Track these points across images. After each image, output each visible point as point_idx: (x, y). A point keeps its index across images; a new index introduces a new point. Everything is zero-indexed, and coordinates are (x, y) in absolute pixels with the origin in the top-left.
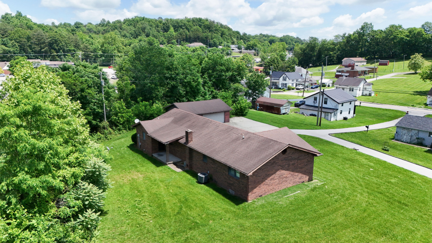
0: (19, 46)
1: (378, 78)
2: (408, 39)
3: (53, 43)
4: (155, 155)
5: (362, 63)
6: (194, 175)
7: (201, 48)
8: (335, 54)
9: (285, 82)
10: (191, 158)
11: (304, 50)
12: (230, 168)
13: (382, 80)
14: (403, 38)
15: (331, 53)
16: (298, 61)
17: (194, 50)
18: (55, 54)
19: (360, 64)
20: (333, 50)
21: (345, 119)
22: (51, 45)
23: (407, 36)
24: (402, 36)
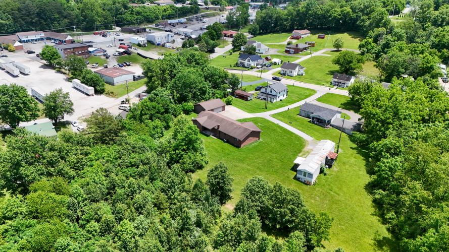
0: (12, 18)
1: (313, 55)
2: (340, 17)
3: (41, 13)
4: (203, 132)
5: (307, 35)
6: (222, 140)
7: (171, 7)
8: (288, 23)
9: (249, 63)
10: (219, 134)
11: (264, 18)
12: (235, 138)
13: (315, 57)
14: (336, 17)
15: (285, 23)
16: (259, 28)
17: (165, 9)
18: (44, 23)
19: (306, 35)
20: (286, 20)
21: (281, 100)
22: (38, 15)
23: (340, 15)
24: (336, 15)
